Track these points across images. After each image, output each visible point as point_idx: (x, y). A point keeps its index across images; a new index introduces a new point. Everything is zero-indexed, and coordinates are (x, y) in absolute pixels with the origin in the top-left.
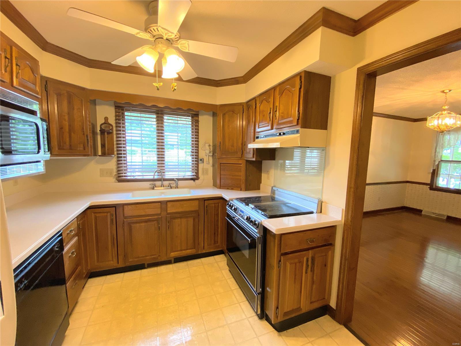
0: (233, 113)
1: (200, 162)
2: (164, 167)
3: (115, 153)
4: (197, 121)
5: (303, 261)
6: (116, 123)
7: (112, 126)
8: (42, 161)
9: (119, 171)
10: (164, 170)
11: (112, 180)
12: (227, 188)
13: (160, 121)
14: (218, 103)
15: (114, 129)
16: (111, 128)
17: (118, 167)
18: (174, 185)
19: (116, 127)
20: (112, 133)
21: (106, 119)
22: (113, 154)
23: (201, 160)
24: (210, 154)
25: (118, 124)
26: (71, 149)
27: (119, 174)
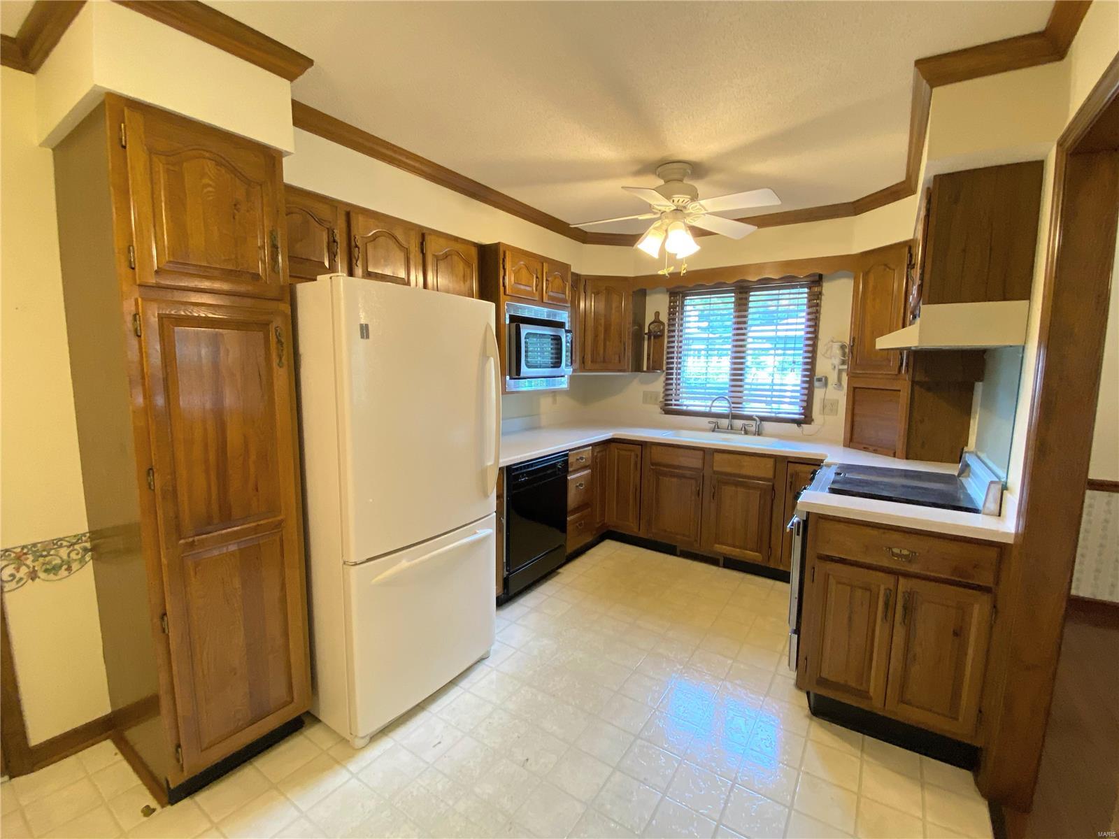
0: (885, 270)
1: (817, 384)
2: (741, 392)
3: (664, 368)
4: (818, 296)
5: (878, 594)
6: (669, 320)
7: (663, 324)
8: (566, 376)
9: (667, 396)
10: (740, 397)
11: (656, 409)
12: (865, 448)
13: (742, 306)
14: (857, 249)
15: (666, 327)
16: (662, 327)
17: (667, 390)
18: (753, 429)
19: (669, 325)
20: (662, 336)
21: (657, 314)
22: (661, 368)
23: (819, 380)
24: (842, 367)
25: (671, 320)
26: (604, 361)
27: (666, 400)
